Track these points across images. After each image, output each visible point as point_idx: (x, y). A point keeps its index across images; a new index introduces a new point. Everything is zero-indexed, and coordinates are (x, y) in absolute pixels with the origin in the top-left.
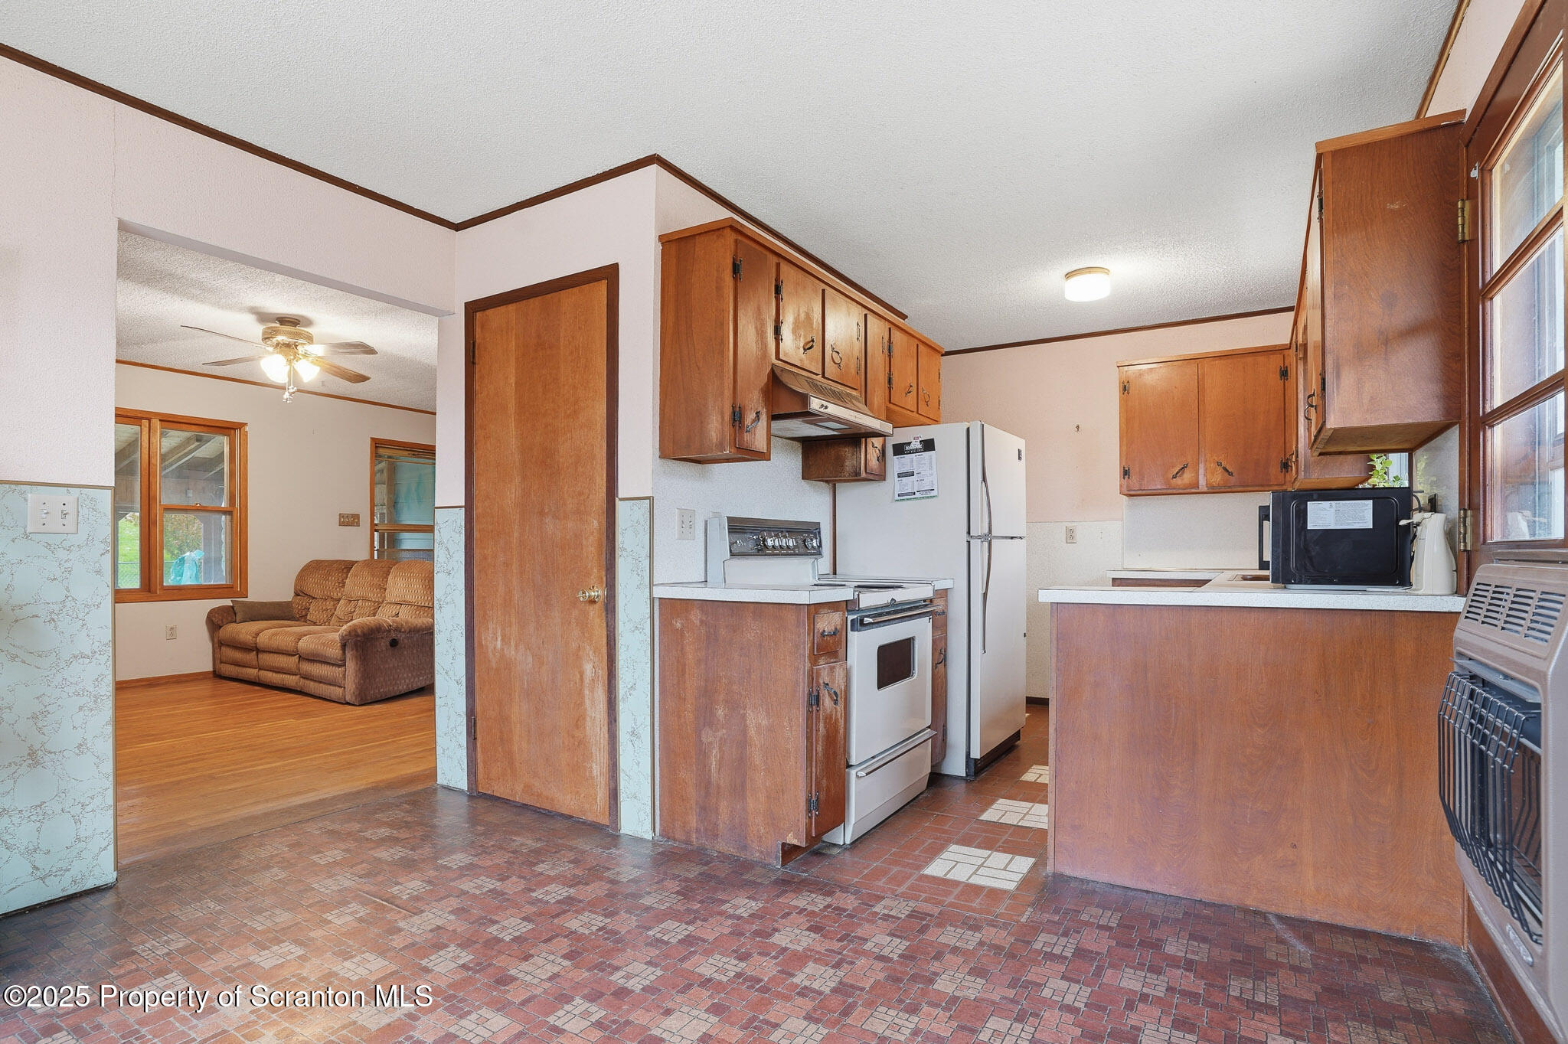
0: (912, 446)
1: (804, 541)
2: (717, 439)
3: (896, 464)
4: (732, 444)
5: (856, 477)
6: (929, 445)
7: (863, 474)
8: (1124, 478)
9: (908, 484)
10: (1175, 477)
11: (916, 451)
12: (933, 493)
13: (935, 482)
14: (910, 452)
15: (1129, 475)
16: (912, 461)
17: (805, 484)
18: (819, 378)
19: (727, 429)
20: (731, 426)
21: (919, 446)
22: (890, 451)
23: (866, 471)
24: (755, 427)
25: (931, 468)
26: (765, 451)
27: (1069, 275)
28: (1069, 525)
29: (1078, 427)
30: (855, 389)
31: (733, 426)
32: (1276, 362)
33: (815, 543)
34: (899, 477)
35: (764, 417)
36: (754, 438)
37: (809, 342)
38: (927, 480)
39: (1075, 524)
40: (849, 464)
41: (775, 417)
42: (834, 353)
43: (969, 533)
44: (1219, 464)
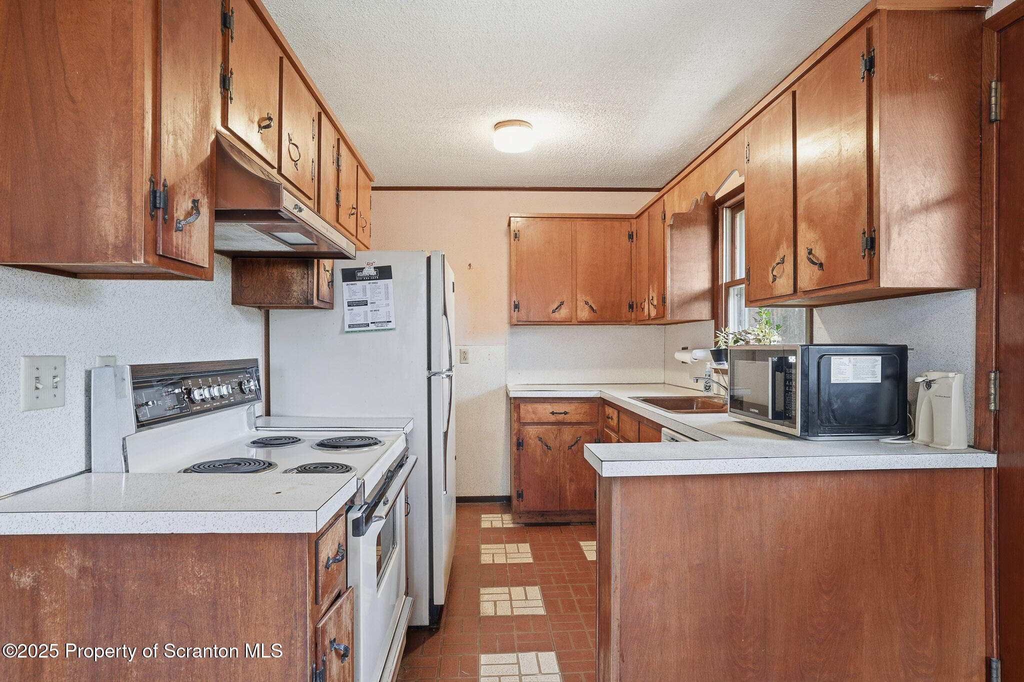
0: (366, 273)
1: (240, 384)
2: (117, 237)
3: (347, 291)
4: (150, 246)
5: (307, 304)
6: (384, 273)
7: (316, 303)
8: (515, 311)
9: (360, 314)
10: (554, 311)
11: (370, 278)
12: (390, 326)
13: (392, 314)
14: (363, 279)
15: (519, 308)
16: (364, 290)
17: (235, 311)
18: (275, 171)
19: (140, 220)
20: (149, 218)
21: (373, 272)
22: (338, 276)
23: (318, 298)
24: (190, 224)
25: (387, 298)
26: (207, 266)
27: (498, 125)
28: (462, 348)
29: (470, 265)
30: (310, 199)
31: (152, 217)
32: (625, 227)
33: (252, 385)
34: (349, 306)
35: (205, 211)
36: (190, 243)
37: (265, 119)
38: (383, 311)
39: (466, 347)
40: (297, 289)
41: (221, 215)
42: (291, 145)
43: (429, 368)
44: (587, 303)
